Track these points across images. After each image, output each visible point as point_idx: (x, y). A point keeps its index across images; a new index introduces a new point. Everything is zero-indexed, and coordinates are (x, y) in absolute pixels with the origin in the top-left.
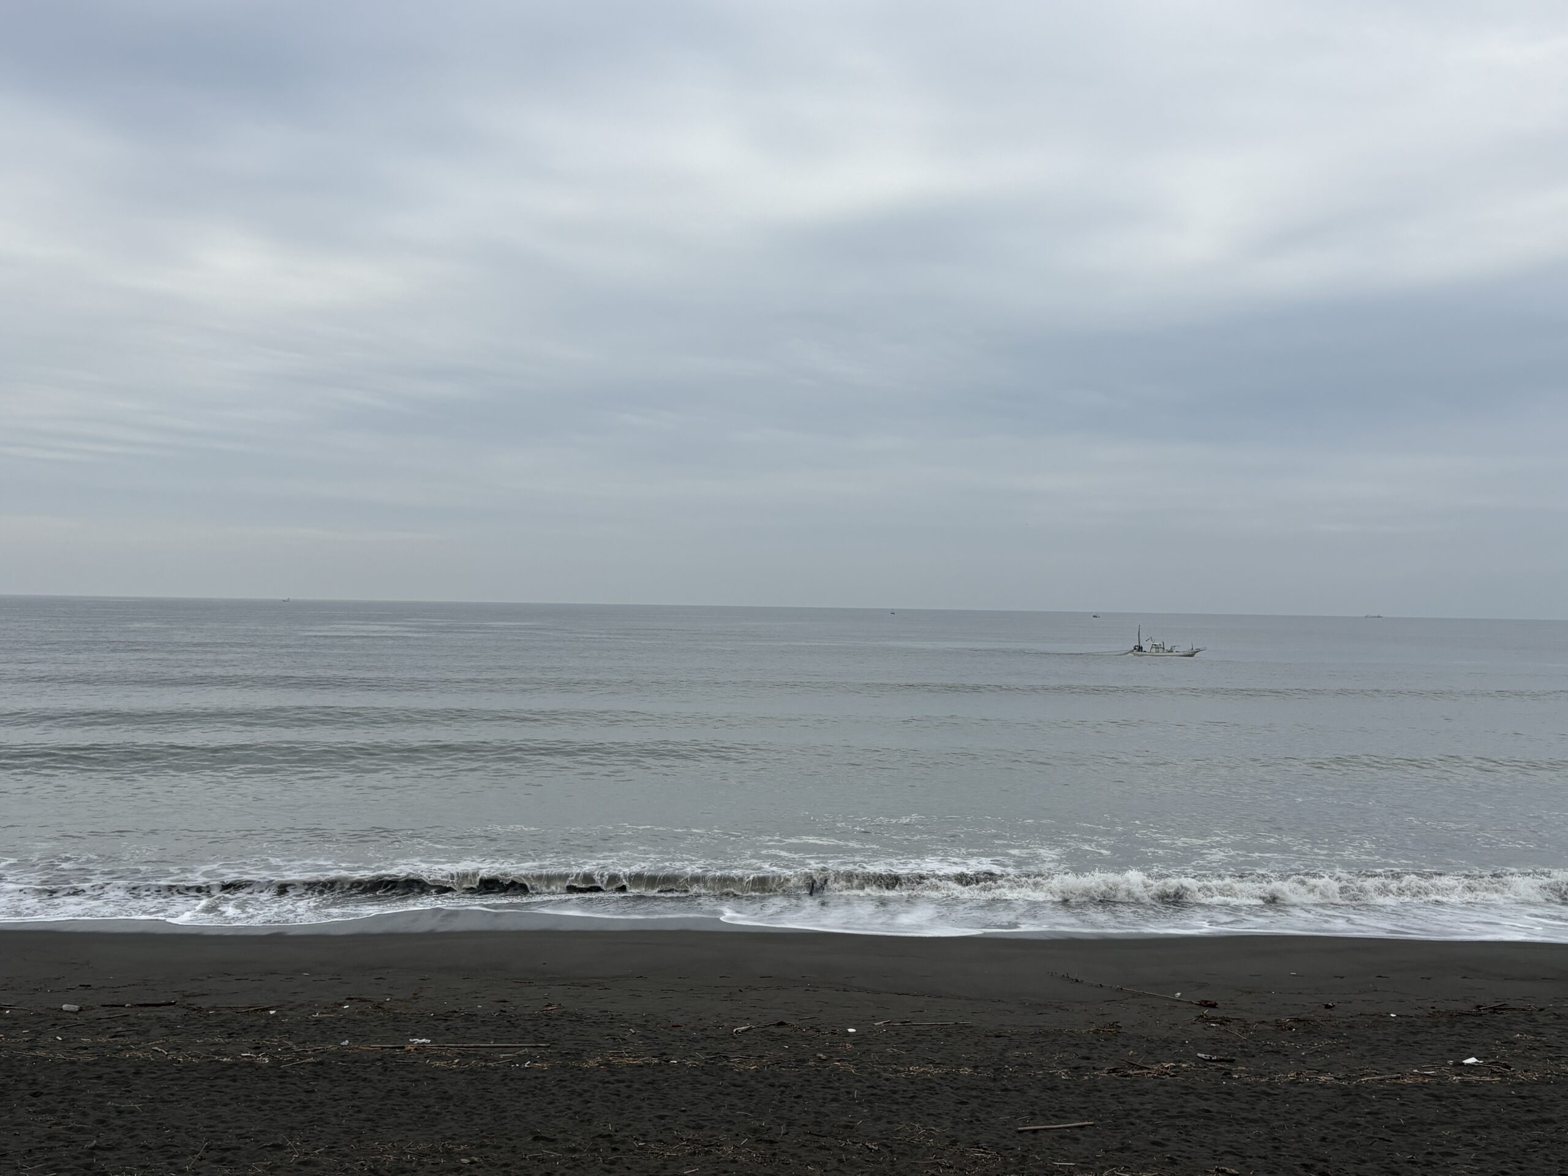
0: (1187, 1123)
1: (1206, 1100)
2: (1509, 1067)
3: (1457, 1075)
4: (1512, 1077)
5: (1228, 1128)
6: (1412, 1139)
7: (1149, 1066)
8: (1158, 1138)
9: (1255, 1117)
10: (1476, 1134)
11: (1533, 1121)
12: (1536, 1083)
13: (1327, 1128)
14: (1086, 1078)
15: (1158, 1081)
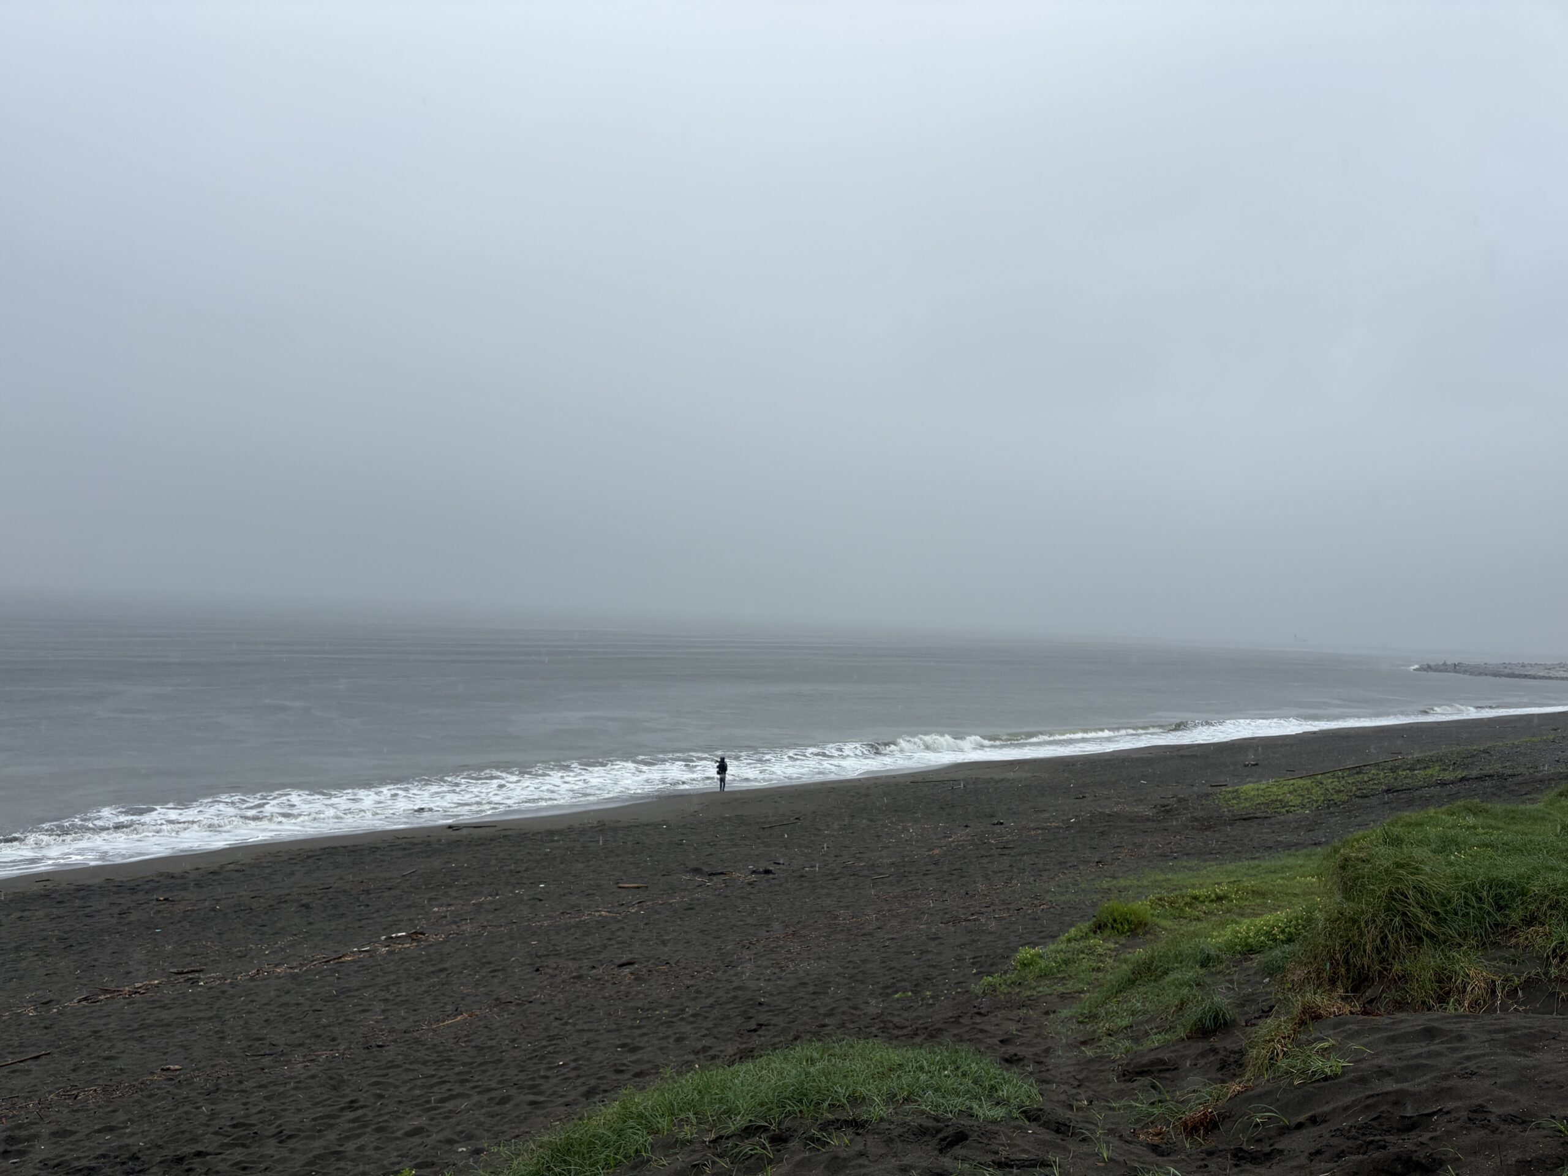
0: (145, 1034)
1: (170, 1009)
2: (424, 934)
3: (387, 946)
4: (425, 941)
5: (182, 1030)
6: (339, 1005)
7: (121, 989)
8: (113, 1053)
9: (211, 1014)
10: (388, 990)
11: (433, 972)
12: (441, 943)
13: (272, 1011)
14: (55, 1010)
15: (127, 1001)
